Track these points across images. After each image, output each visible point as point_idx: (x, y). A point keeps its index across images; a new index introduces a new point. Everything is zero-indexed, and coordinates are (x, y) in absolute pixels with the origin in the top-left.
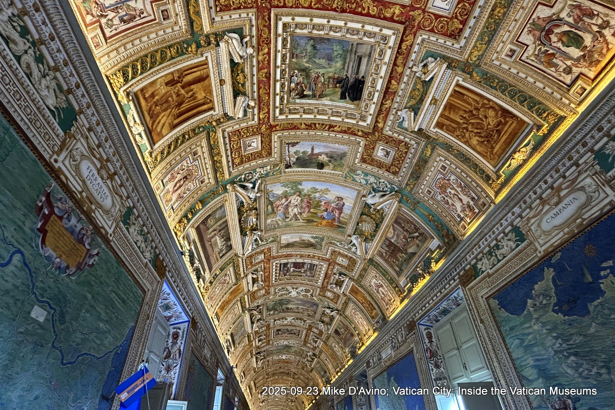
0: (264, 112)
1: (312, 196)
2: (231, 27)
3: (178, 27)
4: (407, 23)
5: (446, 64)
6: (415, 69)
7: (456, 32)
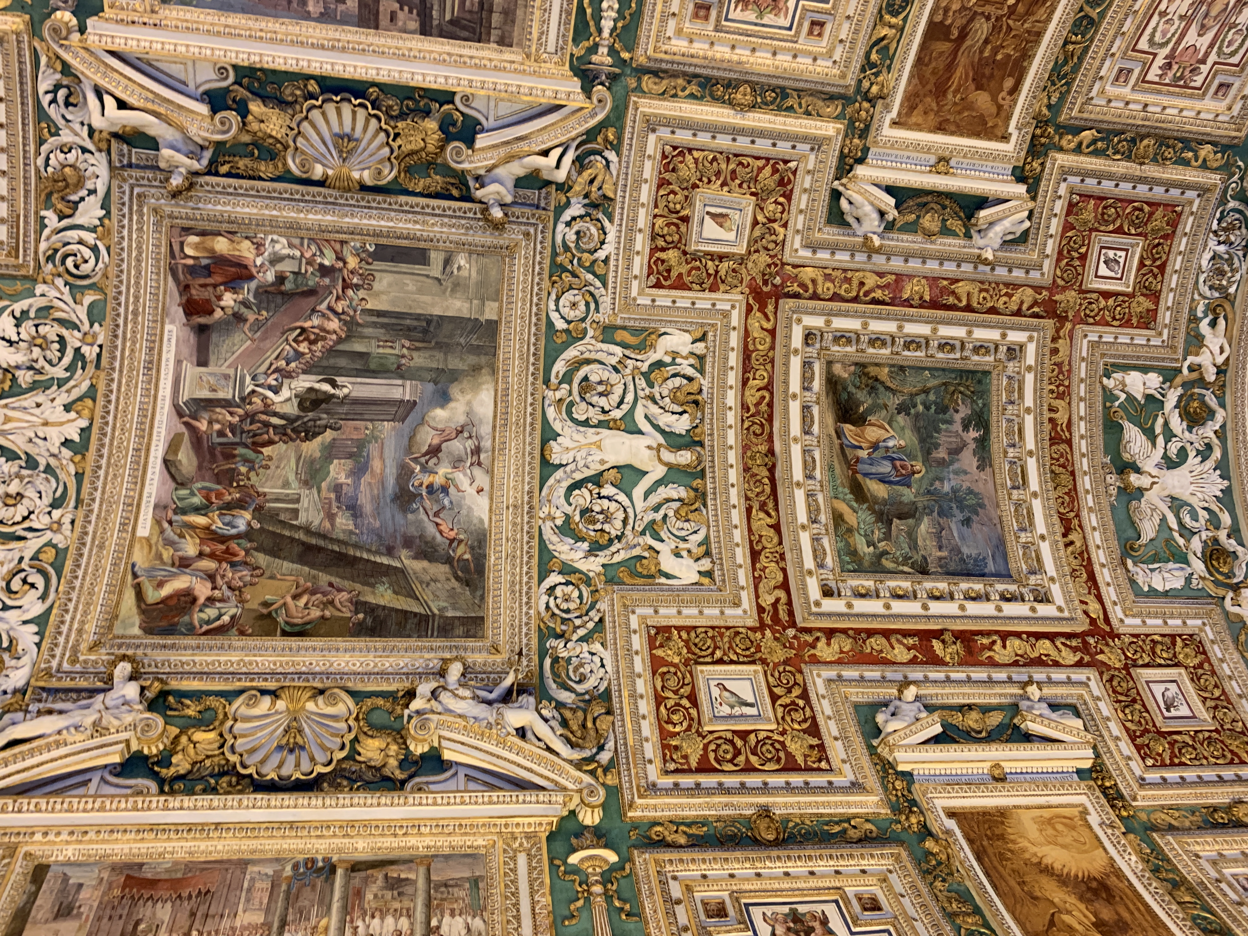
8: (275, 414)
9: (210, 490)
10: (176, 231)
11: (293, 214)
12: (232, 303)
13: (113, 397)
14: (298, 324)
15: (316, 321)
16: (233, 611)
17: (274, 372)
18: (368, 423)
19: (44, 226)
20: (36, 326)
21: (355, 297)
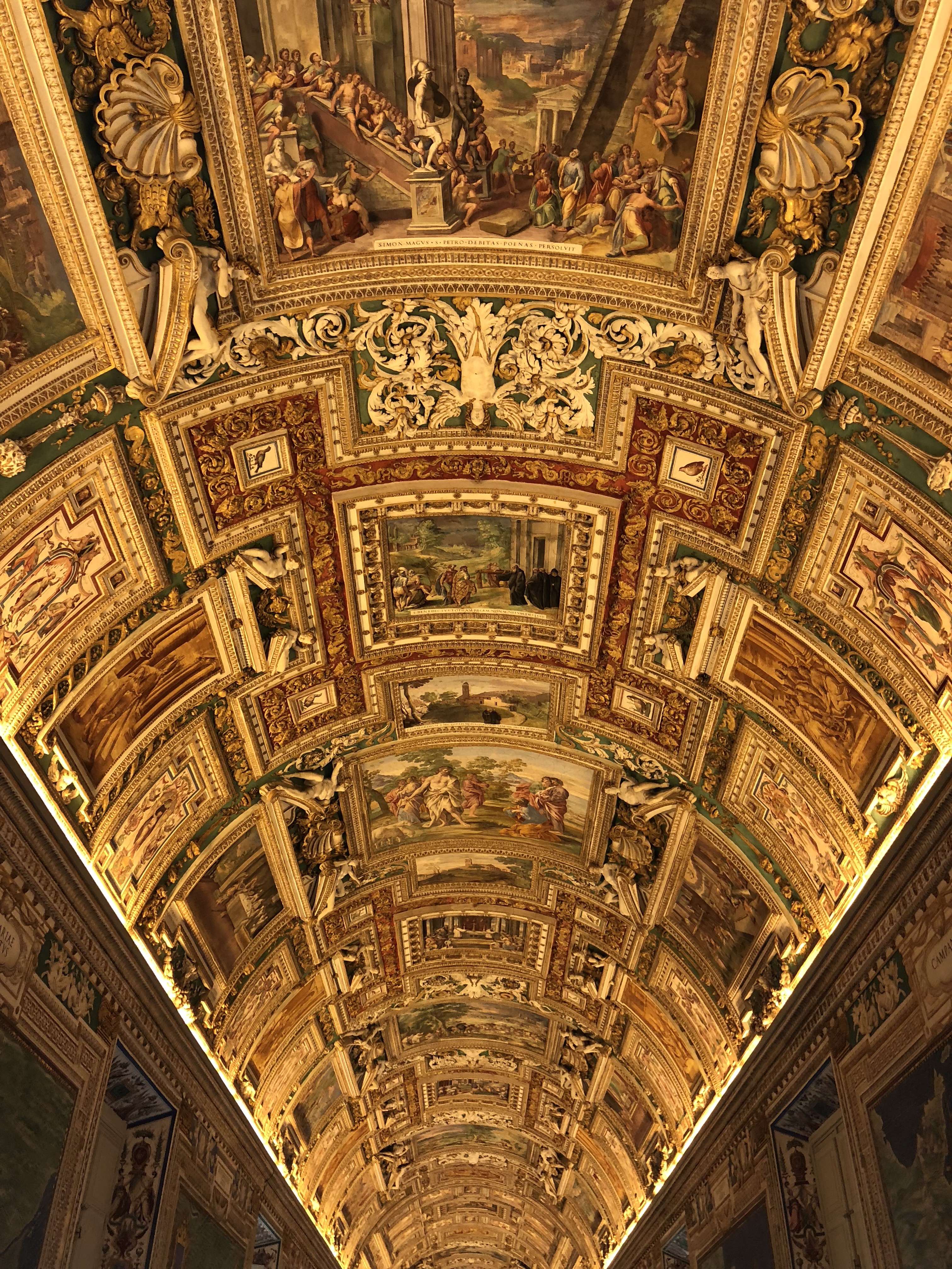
0: (336, 643)
1: (484, 773)
2: (248, 541)
3: (141, 584)
4: (627, 498)
5: (725, 574)
6: (660, 573)
7: (728, 527)
8: (455, 140)
9: (537, 197)
10: (283, 258)
11: (239, 156)
12: (343, 196)
13: (451, 283)
14: (353, 128)
15: (347, 110)
16: (664, 174)
17: (409, 147)
18: (457, 37)
19: (306, 356)
20: (393, 345)
21: (311, 69)
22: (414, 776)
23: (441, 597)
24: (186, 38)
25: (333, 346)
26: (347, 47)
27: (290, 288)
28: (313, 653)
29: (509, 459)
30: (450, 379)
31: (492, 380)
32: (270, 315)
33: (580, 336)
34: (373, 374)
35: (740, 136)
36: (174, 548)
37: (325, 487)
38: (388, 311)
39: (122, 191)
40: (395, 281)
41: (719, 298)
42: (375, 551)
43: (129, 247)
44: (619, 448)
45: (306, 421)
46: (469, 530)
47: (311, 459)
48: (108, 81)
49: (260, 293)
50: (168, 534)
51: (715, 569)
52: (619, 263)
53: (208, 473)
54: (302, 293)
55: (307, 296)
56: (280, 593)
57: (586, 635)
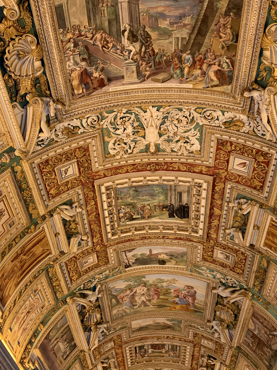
1: (159, 285)
2: (62, 203)
3: (20, 225)
4: (215, 176)
5: (258, 205)
6: (231, 205)
7: (258, 187)
8: (140, 50)
9: (174, 68)
11: (57, 64)
12: (97, 73)
13: (140, 101)
14: (101, 49)
15: (98, 43)
16: (225, 58)
17: (123, 53)
18: (140, 15)
19: (84, 132)
20: (118, 125)
21: (84, 31)
22: (130, 288)
23: (139, 216)
24: (37, 27)
25: (94, 127)
26: (98, 22)
27: (77, 108)
28: (88, 242)
29: (166, 163)
30: (141, 135)
31: (158, 135)
32: (70, 119)
33: (193, 117)
34: (110, 136)
35: (254, 45)
36: (33, 209)
37: (92, 179)
38: (116, 113)
39: (13, 82)
40: (118, 102)
41: (249, 103)
42: (112, 201)
43: (16, 102)
44: (211, 158)
45: (84, 156)
46: (150, 190)
47: (86, 169)
48: (9, 45)
49: (66, 111)
50: (31, 204)
51: (254, 203)
52: (208, 90)
53: (46, 179)
54: (82, 110)
55: (84, 111)
56: (74, 221)
57: (201, 229)
